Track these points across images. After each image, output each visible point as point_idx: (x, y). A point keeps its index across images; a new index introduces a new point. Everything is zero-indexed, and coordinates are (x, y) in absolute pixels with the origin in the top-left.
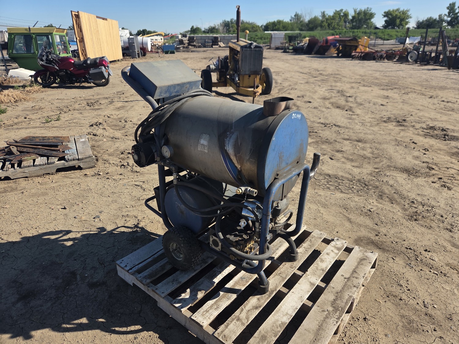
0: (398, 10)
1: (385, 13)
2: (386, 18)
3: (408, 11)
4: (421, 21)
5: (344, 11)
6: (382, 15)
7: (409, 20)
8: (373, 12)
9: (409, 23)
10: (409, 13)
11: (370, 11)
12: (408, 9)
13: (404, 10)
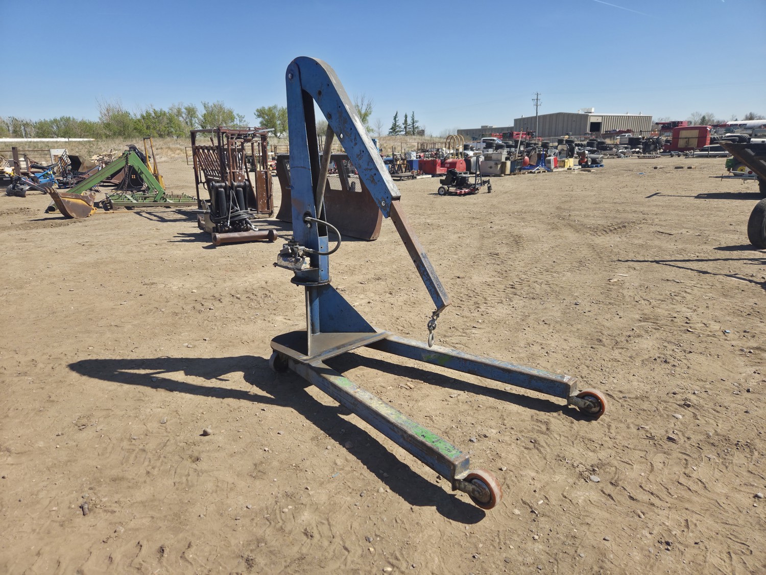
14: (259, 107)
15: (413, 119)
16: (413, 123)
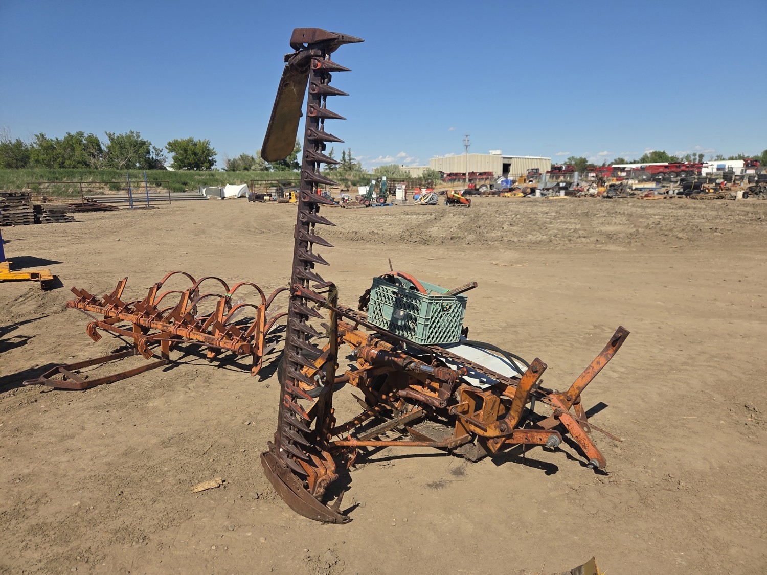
0: (191, 141)
1: (170, 144)
2: (173, 154)
3: (208, 143)
4: (232, 160)
5: (86, 135)
6: (167, 148)
7: (213, 157)
8: (145, 140)
9: (215, 162)
10: (211, 147)
11: (138, 137)
12: (206, 141)
13: (200, 140)
14: (171, 140)
15: (350, 156)
16: (350, 160)
